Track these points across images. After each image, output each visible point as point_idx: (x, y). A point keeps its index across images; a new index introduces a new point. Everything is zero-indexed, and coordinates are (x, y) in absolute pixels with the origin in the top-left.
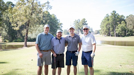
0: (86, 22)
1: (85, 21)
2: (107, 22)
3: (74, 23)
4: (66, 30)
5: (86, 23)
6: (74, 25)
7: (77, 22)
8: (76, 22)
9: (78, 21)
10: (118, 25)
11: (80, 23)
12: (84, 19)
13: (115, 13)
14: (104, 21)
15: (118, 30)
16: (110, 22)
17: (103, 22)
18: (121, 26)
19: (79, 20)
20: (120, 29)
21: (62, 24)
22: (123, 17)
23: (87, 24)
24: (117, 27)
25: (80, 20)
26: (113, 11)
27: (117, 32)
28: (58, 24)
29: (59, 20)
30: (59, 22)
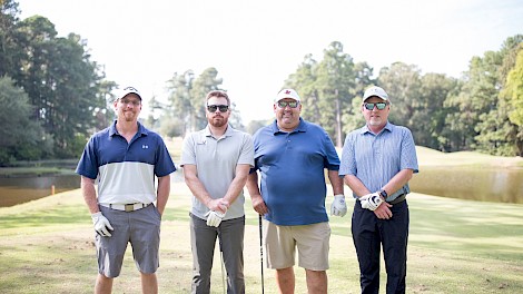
0: (220, 82)
1: (217, 78)
2: (310, 88)
3: (170, 84)
5: (219, 86)
6: (169, 94)
7: (183, 83)
8: (177, 83)
9: (187, 78)
10: (354, 101)
11: (195, 87)
12: (213, 72)
13: (338, 51)
14: (294, 80)
15: (353, 120)
16: (321, 85)
17: (289, 84)
19: (190, 72)
20: (359, 116)
21: (116, 86)
22: (366, 70)
24: (348, 109)
25: (196, 76)
26: (334, 44)
27: (348, 129)
28: (98, 85)
29: (102, 69)
30: (100, 74)
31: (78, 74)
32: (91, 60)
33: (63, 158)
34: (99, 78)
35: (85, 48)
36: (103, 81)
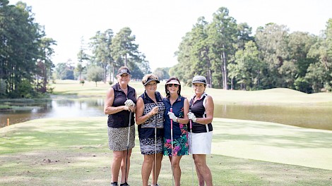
0: (133, 39)
1: (131, 36)
2: (202, 43)
3: (93, 41)
4: (63, 66)
5: (132, 42)
6: (93, 48)
7: (104, 40)
8: (99, 40)
9: (107, 36)
10: (237, 53)
11: (114, 43)
12: (128, 31)
13: (224, 15)
14: (190, 38)
15: (236, 68)
16: (211, 41)
17: (186, 40)
18: (246, 55)
19: (110, 31)
20: (241, 65)
21: (53, 42)
22: (246, 29)
23: (137, 46)
24: (232, 60)
25: (115, 34)
26: (222, 9)
27: (232, 75)
28: (40, 41)
29: (42, 29)
30: (41, 33)
31: (25, 33)
32: (34, 22)
33: (13, 98)
34: (40, 36)
35: (30, 14)
36: (43, 38)
